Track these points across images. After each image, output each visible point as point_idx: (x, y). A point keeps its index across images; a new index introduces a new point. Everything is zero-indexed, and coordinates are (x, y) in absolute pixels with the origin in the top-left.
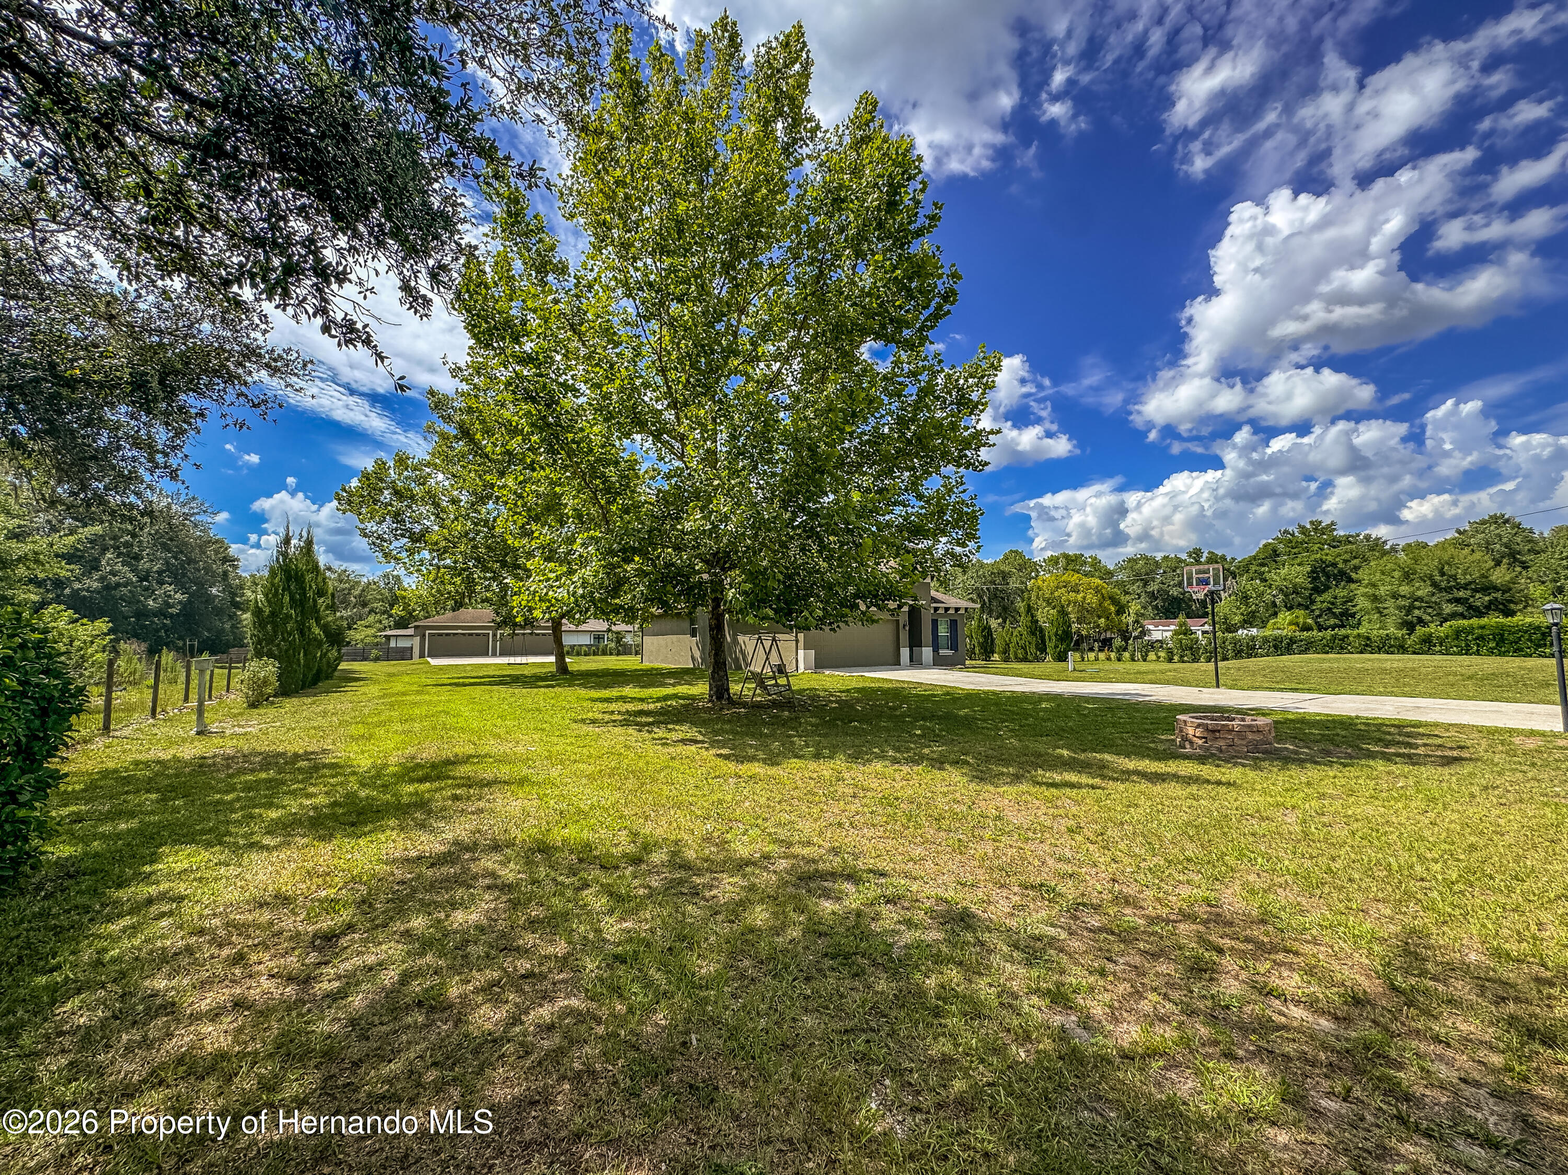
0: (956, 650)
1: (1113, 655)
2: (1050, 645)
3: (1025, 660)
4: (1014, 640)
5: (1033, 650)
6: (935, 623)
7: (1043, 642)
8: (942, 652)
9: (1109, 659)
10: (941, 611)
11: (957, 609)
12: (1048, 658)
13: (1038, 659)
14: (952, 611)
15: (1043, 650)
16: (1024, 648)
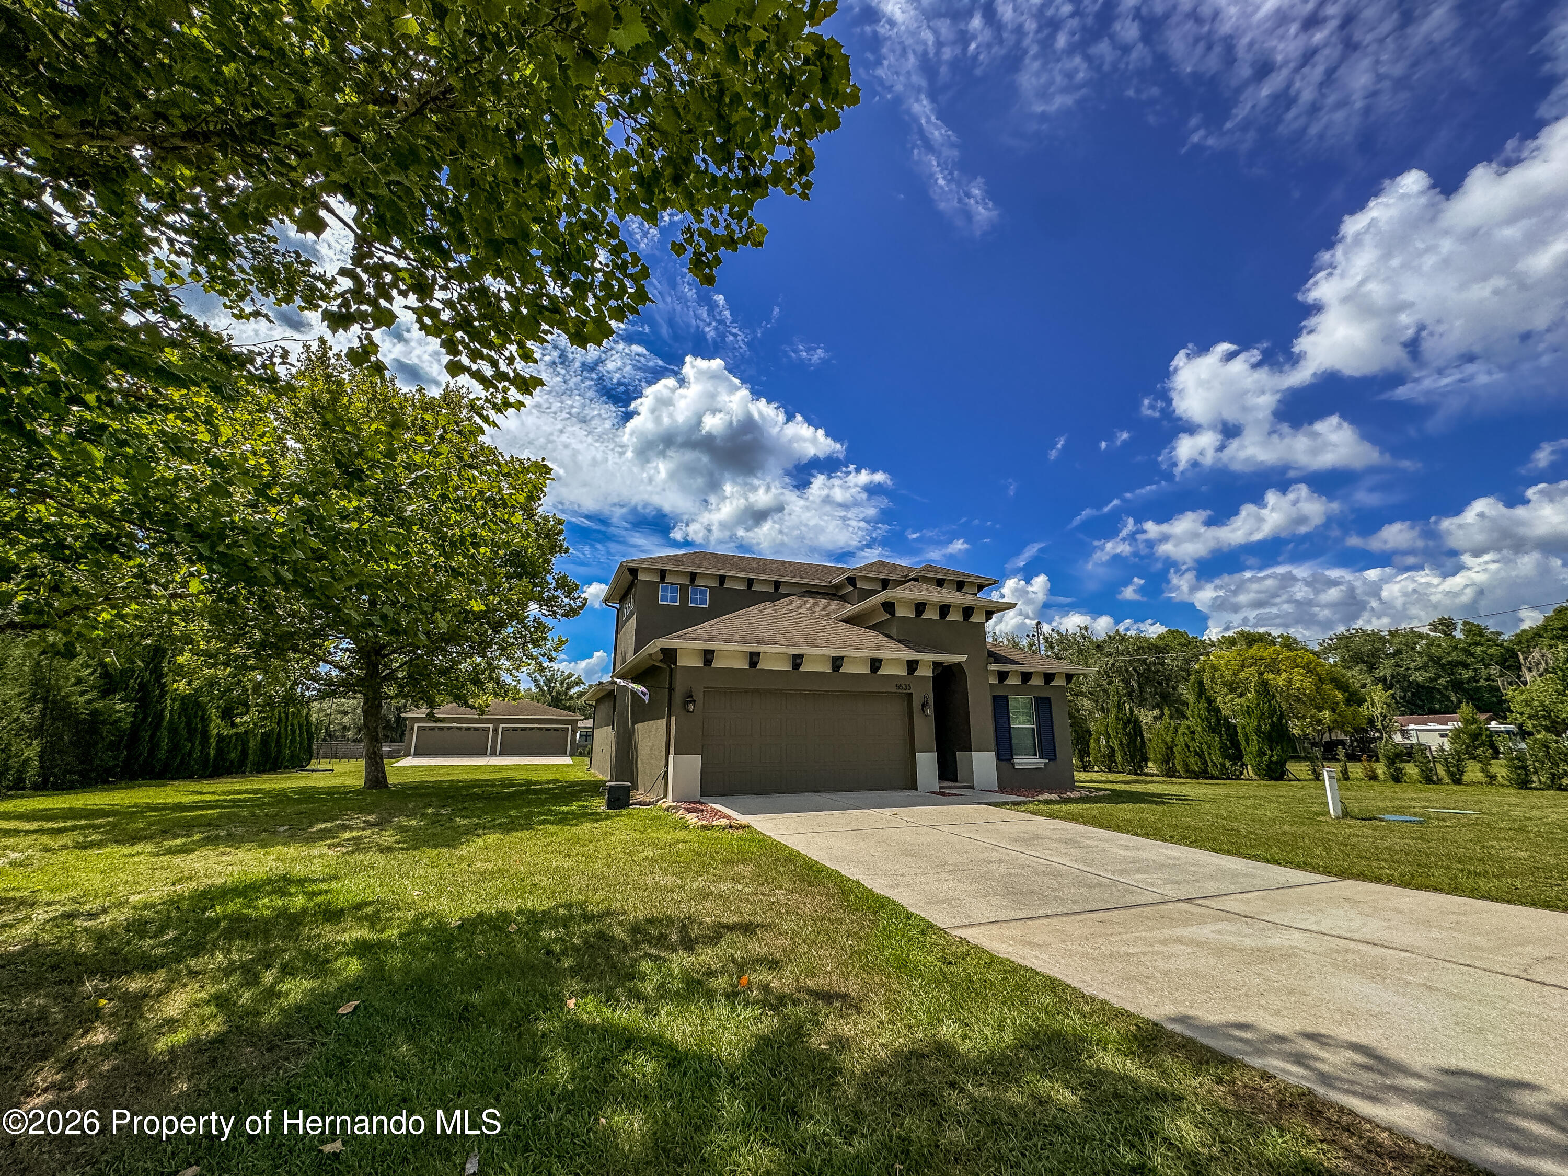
0: (1053, 758)
1: (1381, 769)
2: (1251, 749)
3: (1203, 774)
4: (1180, 740)
5: (1217, 757)
6: (1000, 705)
7: (1236, 744)
8: (1023, 761)
9: (1373, 777)
10: (1012, 681)
11: (1049, 677)
12: (1250, 772)
13: (1226, 775)
14: (1036, 681)
15: (1237, 757)
16: (1200, 755)
